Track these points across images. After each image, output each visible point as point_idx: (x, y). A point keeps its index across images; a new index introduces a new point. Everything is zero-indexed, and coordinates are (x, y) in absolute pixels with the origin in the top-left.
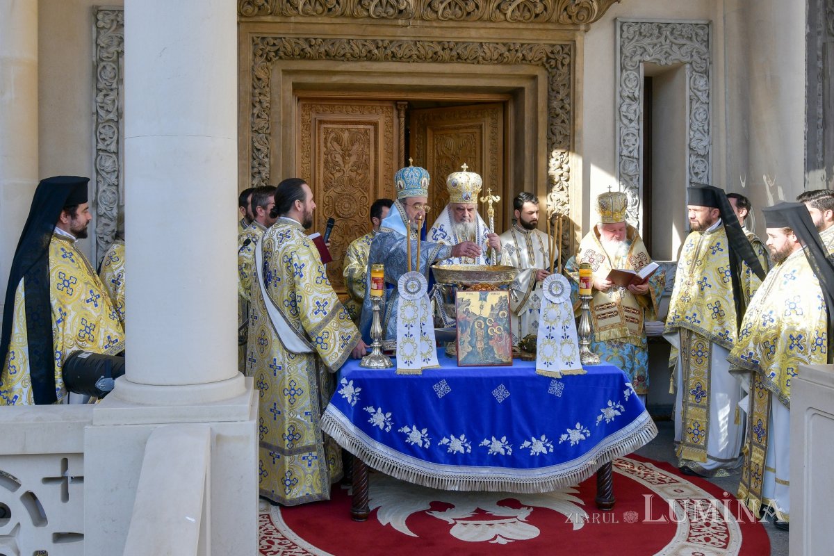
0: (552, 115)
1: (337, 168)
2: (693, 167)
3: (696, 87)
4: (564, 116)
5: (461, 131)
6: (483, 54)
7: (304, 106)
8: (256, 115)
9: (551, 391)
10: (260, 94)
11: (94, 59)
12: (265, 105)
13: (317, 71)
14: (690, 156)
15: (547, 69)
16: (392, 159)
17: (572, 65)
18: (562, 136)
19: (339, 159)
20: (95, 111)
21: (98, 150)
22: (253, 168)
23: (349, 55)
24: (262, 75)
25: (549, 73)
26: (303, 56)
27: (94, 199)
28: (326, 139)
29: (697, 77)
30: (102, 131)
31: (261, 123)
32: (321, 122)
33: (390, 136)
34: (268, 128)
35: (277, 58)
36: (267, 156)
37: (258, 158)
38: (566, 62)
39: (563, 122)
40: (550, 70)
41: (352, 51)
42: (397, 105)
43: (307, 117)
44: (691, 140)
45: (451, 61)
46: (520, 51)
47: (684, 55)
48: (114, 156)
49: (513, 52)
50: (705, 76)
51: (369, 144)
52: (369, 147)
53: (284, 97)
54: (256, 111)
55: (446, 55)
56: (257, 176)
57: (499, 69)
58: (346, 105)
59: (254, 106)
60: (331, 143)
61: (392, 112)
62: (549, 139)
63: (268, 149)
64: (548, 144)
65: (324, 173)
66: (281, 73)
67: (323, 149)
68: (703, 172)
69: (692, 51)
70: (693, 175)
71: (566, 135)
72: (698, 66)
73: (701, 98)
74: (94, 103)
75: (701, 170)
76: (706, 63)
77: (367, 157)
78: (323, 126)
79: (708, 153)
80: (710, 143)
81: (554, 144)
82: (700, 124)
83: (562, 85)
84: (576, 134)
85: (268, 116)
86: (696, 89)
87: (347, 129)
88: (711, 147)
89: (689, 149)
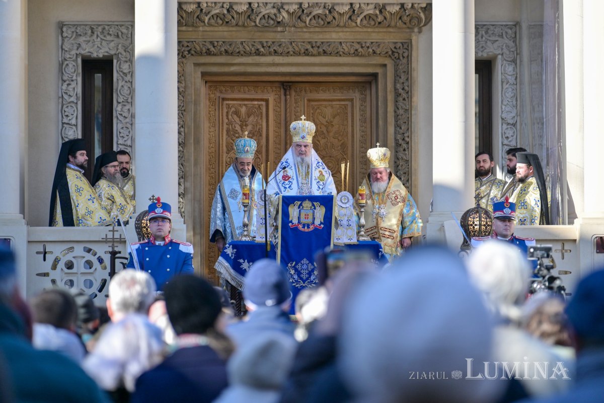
0: (397, 95)
1: (237, 135)
2: (505, 133)
3: (506, 72)
4: (405, 96)
5: (334, 103)
6: (342, 50)
7: (210, 87)
11: (60, 59)
12: (181, 90)
13: (219, 63)
14: (502, 125)
15: (393, 60)
16: (280, 128)
17: (409, 58)
18: (403, 110)
19: (238, 128)
20: (61, 96)
21: (63, 123)
23: (242, 53)
25: (395, 62)
26: (209, 53)
28: (227, 113)
29: (507, 65)
30: (66, 109)
32: (224, 99)
33: (279, 110)
34: (183, 106)
35: (190, 55)
36: (182, 126)
38: (405, 55)
39: (404, 99)
40: (395, 60)
41: (244, 50)
42: (283, 85)
43: (212, 96)
44: (502, 112)
45: (319, 55)
46: (370, 48)
47: (496, 48)
48: (75, 128)
49: (365, 48)
50: (513, 63)
51: (262, 117)
52: (261, 119)
53: (194, 82)
55: (315, 51)
57: (357, 60)
58: (244, 86)
60: (231, 115)
61: (280, 91)
62: (395, 112)
63: (183, 121)
64: (395, 117)
65: (227, 139)
66: (193, 65)
67: (226, 121)
68: (512, 136)
69: (502, 46)
70: (505, 139)
71: (406, 110)
72: (508, 56)
73: (510, 81)
74: (60, 91)
75: (511, 135)
76: (514, 54)
77: (260, 126)
78: (226, 102)
79: (517, 121)
80: (518, 114)
81: (398, 116)
82: (510, 100)
83: (403, 72)
84: (413, 109)
85: (183, 97)
86: (506, 74)
87: (245, 105)
88: (519, 117)
89: (501, 119)
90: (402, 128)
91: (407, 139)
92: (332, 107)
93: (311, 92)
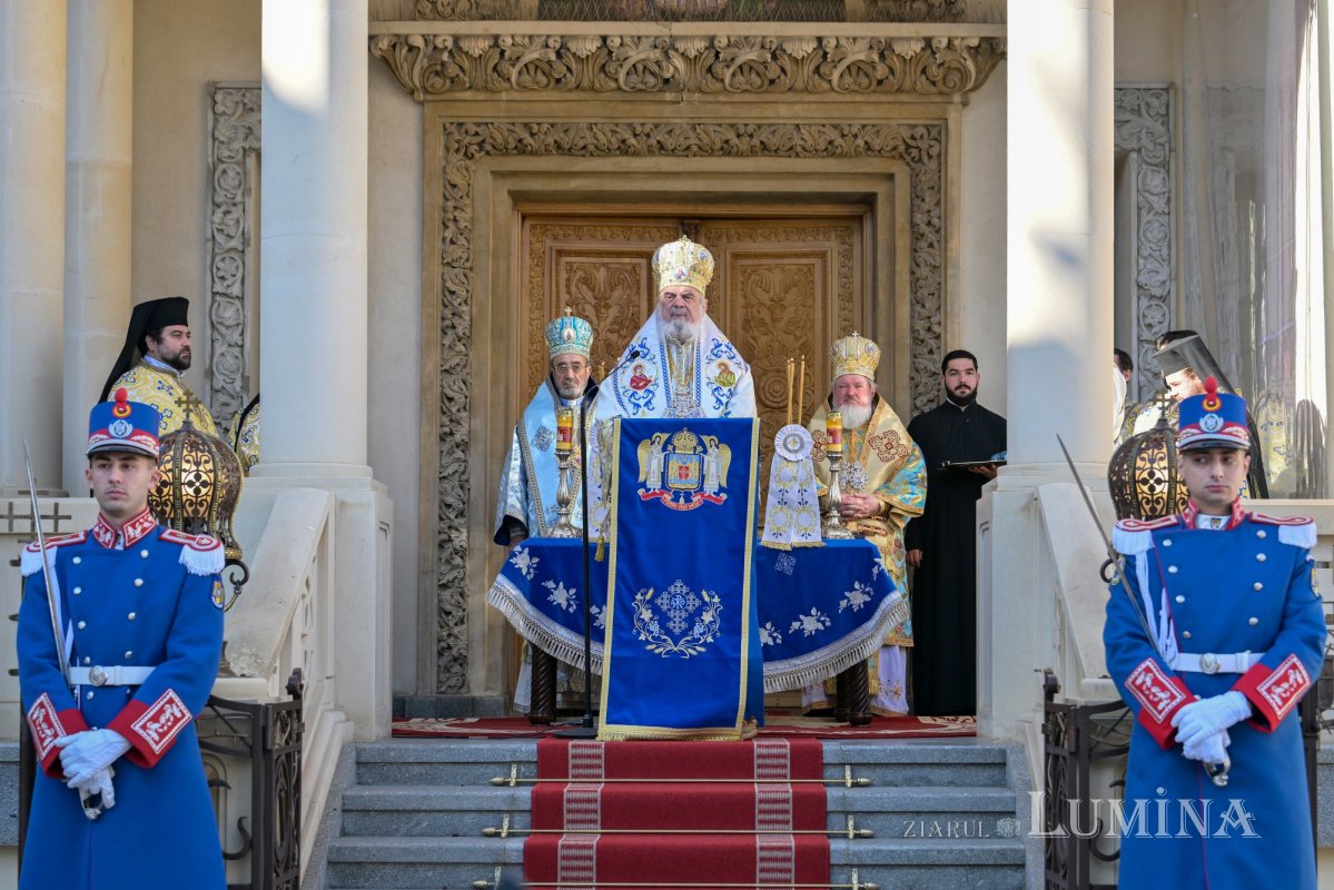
0: (917, 236)
2: (1144, 316)
3: (1148, 188)
4: (932, 237)
5: (787, 261)
6: (801, 142)
7: (533, 227)
8: (448, 241)
9: (778, 567)
10: (455, 208)
11: (210, 160)
12: (462, 224)
13: (545, 173)
14: (1139, 299)
15: (908, 164)
17: (943, 157)
18: (928, 268)
19: (589, 312)
20: (210, 235)
21: (214, 294)
22: (443, 319)
23: (591, 148)
24: (458, 180)
25: (913, 169)
26: (522, 149)
27: (207, 365)
28: (568, 280)
29: (1149, 173)
30: (221, 265)
31: (456, 252)
32: (560, 253)
34: (467, 260)
35: (483, 153)
36: (465, 302)
37: (452, 305)
38: (934, 151)
39: (931, 245)
40: (912, 164)
41: (596, 142)
42: (683, 224)
43: (538, 246)
44: (1139, 272)
45: (753, 152)
46: (860, 137)
47: (1126, 137)
48: (237, 302)
49: (850, 139)
50: (1162, 170)
51: (639, 289)
52: (638, 293)
53: (495, 212)
54: (448, 234)
55: (744, 145)
56: (450, 332)
57: (832, 165)
58: (602, 226)
59: (446, 226)
60: (577, 286)
62: (913, 273)
63: (468, 291)
64: (911, 283)
66: (490, 176)
67: (564, 297)
68: (1160, 323)
69: (1140, 132)
70: (1144, 328)
71: (935, 267)
72: (1151, 155)
73: (1155, 206)
74: (209, 226)
75: (1156, 320)
76: (1164, 150)
77: (636, 309)
78: (564, 260)
79: (1169, 292)
80: (1173, 277)
81: (917, 281)
82: (1155, 247)
83: (929, 188)
84: (949, 265)
85: (468, 242)
86: (1148, 191)
87: (603, 264)
88: (1173, 282)
89: (1136, 288)
90: (927, 306)
91: (936, 328)
92: (783, 270)
93: (739, 239)
